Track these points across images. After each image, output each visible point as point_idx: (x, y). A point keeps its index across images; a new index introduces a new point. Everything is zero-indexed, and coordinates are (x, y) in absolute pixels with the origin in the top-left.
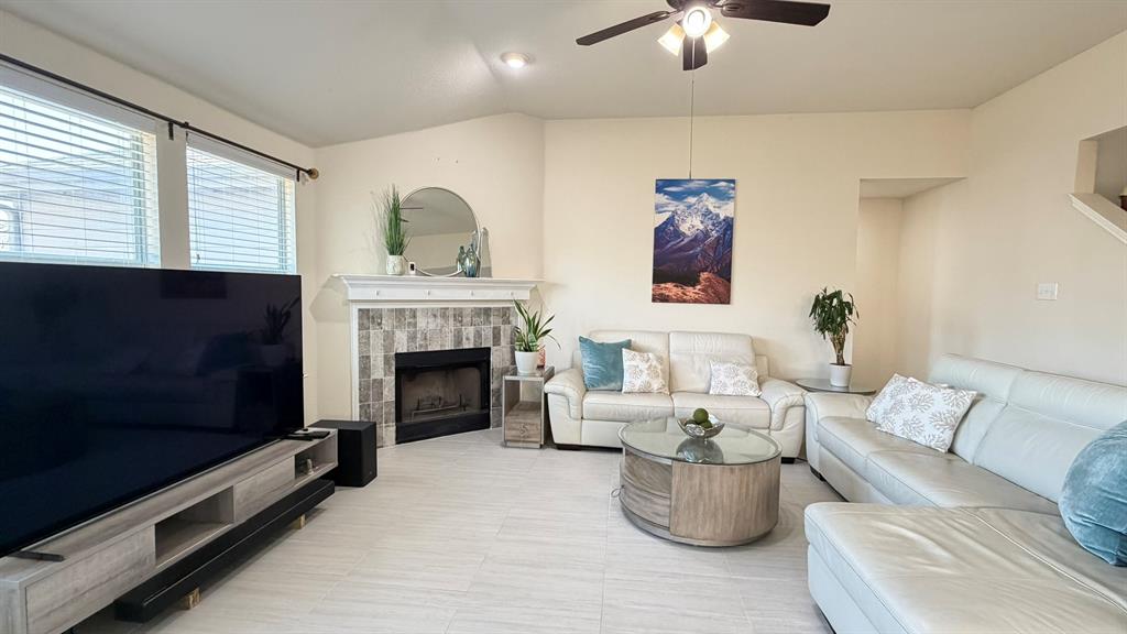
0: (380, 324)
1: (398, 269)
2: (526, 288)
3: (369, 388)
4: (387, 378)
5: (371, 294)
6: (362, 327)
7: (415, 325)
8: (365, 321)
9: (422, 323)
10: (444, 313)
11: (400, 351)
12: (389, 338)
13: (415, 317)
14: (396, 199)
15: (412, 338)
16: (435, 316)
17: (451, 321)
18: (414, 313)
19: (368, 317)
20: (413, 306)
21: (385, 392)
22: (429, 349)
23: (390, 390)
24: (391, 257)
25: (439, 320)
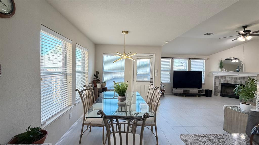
0: (218, 78)
1: (221, 71)
2: (256, 74)
3: (216, 87)
4: (219, 86)
5: (216, 74)
6: (215, 78)
7: (225, 79)
8: (216, 78)
9: (227, 79)
10: (232, 78)
11: (222, 82)
12: (220, 80)
13: (225, 78)
14: (222, 60)
15: (225, 81)
16: (230, 78)
17: (234, 79)
18: (225, 77)
19: (216, 77)
20: (225, 76)
21: (219, 88)
22: (228, 83)
23: (220, 88)
24: (220, 69)
25: (231, 79)
